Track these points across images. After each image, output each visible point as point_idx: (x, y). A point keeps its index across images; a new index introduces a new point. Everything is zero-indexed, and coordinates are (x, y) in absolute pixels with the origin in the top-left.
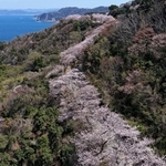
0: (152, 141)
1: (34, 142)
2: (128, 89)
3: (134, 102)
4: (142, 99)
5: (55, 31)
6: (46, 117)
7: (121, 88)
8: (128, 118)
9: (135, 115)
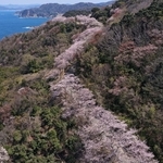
0: (136, 131)
1: (44, 135)
2: (116, 91)
3: (121, 102)
4: (127, 99)
5: (43, 33)
6: (51, 115)
7: (111, 91)
8: (117, 114)
9: (122, 112)
